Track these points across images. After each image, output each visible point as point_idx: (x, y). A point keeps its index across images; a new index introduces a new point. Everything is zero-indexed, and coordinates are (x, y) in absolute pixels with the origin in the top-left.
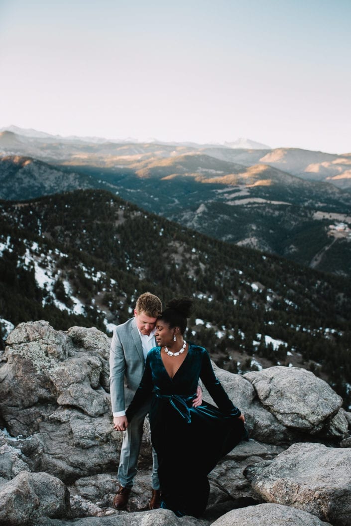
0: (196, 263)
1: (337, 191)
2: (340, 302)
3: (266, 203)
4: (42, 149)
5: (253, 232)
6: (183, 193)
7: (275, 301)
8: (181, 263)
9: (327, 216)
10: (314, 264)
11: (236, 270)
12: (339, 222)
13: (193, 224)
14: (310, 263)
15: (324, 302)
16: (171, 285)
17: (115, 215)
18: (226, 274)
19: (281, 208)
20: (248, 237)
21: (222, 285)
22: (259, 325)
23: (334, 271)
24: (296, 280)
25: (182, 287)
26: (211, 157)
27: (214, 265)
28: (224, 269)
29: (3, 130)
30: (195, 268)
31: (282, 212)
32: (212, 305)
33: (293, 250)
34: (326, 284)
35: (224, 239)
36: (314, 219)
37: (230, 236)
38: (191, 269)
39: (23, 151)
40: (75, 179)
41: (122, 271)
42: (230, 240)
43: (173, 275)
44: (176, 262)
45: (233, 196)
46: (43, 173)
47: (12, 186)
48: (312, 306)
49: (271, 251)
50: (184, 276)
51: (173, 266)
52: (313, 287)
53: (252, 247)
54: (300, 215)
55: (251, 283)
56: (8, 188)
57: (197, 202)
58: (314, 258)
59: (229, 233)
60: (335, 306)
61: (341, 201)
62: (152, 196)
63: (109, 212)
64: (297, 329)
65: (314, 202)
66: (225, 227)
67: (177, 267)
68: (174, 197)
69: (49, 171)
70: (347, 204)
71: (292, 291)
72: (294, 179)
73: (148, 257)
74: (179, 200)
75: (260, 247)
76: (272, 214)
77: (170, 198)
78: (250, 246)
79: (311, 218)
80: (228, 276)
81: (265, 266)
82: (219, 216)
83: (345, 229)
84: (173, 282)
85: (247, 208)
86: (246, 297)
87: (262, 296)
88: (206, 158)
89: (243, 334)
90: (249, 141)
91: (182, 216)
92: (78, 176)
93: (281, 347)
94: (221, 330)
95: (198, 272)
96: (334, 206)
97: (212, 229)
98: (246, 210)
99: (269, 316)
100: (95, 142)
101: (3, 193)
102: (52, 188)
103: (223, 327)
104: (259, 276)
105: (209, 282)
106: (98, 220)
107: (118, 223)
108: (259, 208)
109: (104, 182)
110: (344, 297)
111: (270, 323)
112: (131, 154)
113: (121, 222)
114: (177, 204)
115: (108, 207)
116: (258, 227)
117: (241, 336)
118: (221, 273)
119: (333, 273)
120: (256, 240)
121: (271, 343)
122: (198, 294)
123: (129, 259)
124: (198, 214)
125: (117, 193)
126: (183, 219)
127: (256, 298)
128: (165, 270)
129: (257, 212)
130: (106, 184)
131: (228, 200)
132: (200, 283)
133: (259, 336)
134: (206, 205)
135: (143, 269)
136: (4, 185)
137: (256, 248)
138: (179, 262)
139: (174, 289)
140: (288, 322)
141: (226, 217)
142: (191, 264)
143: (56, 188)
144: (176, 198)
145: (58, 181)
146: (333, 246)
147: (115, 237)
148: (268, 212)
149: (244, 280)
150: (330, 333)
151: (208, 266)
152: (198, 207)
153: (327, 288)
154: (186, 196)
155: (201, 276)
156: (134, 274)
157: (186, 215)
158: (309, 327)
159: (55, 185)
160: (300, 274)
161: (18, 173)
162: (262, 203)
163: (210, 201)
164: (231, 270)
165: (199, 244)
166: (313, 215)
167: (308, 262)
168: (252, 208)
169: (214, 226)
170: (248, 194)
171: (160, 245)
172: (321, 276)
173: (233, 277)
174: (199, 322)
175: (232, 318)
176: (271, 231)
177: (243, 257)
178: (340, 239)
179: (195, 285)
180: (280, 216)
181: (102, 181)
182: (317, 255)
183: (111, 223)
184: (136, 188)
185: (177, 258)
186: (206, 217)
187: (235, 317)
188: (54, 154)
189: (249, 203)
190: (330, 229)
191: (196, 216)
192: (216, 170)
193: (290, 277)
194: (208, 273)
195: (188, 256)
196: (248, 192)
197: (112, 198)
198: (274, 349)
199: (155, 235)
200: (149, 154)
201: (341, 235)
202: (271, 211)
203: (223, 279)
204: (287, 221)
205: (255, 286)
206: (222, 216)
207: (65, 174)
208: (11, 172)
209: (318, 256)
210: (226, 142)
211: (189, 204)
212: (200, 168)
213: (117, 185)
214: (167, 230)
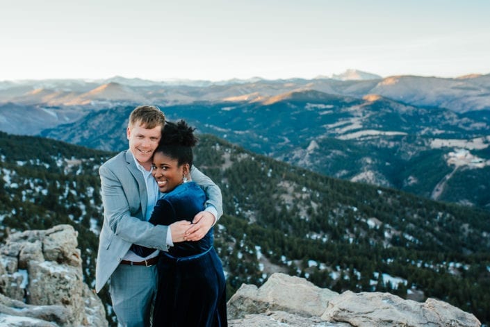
0: (307, 202)
1: (455, 116)
2: (466, 234)
3: (380, 135)
4: (148, 97)
5: (368, 166)
6: (292, 131)
7: (394, 237)
8: (292, 204)
9: (446, 143)
10: (436, 195)
11: (349, 207)
12: (460, 148)
13: (305, 162)
14: (431, 195)
15: (448, 235)
16: (283, 226)
17: (222, 159)
18: (340, 212)
19: (396, 138)
20: (363, 171)
21: (336, 224)
22: (376, 263)
23: (458, 201)
24: (415, 213)
25: (294, 228)
26: (320, 92)
27: (327, 203)
28: (337, 206)
29: (109, 82)
30: (307, 207)
31: (397, 143)
32: (327, 245)
33: (412, 182)
34: (448, 215)
35: (338, 175)
36: (432, 148)
37: (344, 172)
38: (302, 208)
39: (129, 101)
41: (231, 215)
42: (344, 176)
43: (285, 216)
44: (287, 202)
45: (345, 130)
47: (119, 137)
48: (435, 239)
49: (388, 185)
50: (296, 216)
51: (284, 207)
52: (435, 220)
53: (368, 181)
54: (417, 145)
55: (367, 220)
56: (115, 139)
57: (308, 139)
58: (436, 188)
59: (343, 169)
60: (460, 238)
61: (461, 126)
62: (261, 137)
63: (215, 156)
64: (419, 265)
65: (431, 129)
66: (338, 164)
67: (288, 207)
68: (283, 136)
70: (467, 129)
71: (411, 225)
72: (408, 107)
73: (258, 200)
74: (289, 139)
75: (376, 181)
76: (387, 146)
77: (279, 137)
78: (366, 181)
79: (428, 147)
80: (342, 214)
81: (381, 201)
82: (331, 152)
83: (466, 156)
84: (285, 223)
85: (360, 141)
86: (363, 234)
87: (379, 233)
88: (315, 92)
89: (359, 274)
90: (358, 72)
91: (293, 155)
93: (401, 285)
94: (336, 270)
95: (310, 212)
96: (453, 132)
97: (325, 165)
98: (360, 143)
99: (387, 253)
100: (200, 85)
101: (110, 144)
103: (338, 268)
104: (375, 211)
105: (322, 221)
106: (205, 165)
107: (225, 167)
108: (373, 140)
110: (469, 228)
111: (389, 260)
112: (237, 95)
113: (227, 165)
114: (289, 143)
115: (214, 152)
116: (373, 160)
117: (356, 276)
118: (335, 211)
119: (457, 203)
120: (372, 174)
121: (389, 282)
122: (312, 235)
123: (238, 203)
124: (309, 151)
125: (225, 136)
126: (294, 157)
127: (373, 234)
128: (275, 212)
129: (372, 145)
130: (213, 127)
131: (340, 135)
132: (313, 223)
133: (377, 275)
134: (317, 141)
135: (253, 212)
136: (111, 136)
137: (373, 183)
138: (290, 202)
139: (286, 231)
140: (408, 258)
141: (339, 152)
142: (303, 203)
144: (286, 136)
146: (454, 175)
147: (223, 182)
148: (383, 144)
149: (359, 217)
150: (454, 267)
151: (320, 205)
152: (308, 145)
153: (450, 219)
154: (296, 133)
155: (314, 215)
156: (244, 218)
157: (297, 153)
158: (431, 262)
160: (420, 206)
162: (376, 135)
163: (322, 137)
164: (345, 207)
165: (309, 182)
166: (430, 143)
167: (429, 193)
168: (366, 141)
169: (327, 163)
170: (361, 127)
171: (268, 186)
172: (442, 208)
173: (347, 214)
174: (312, 263)
175: (346, 257)
176: (387, 164)
177: (357, 193)
178: (461, 167)
179: (308, 226)
180: (396, 147)
182: (437, 186)
183: (218, 167)
184: (243, 129)
185: (288, 199)
186: (317, 153)
187: (350, 256)
189: (362, 137)
190: (450, 157)
191: (308, 154)
192: (326, 104)
193: (409, 211)
194: (321, 212)
195: (298, 195)
196: (361, 124)
197: (218, 142)
198: (393, 288)
199: (263, 176)
200: (256, 93)
201: (462, 163)
202: (386, 143)
203: (337, 217)
204: (403, 152)
205: (371, 223)
206: (334, 151)
209: (439, 186)
210: (334, 75)
211: (299, 142)
212: (308, 104)
213: (225, 128)
214: (276, 170)
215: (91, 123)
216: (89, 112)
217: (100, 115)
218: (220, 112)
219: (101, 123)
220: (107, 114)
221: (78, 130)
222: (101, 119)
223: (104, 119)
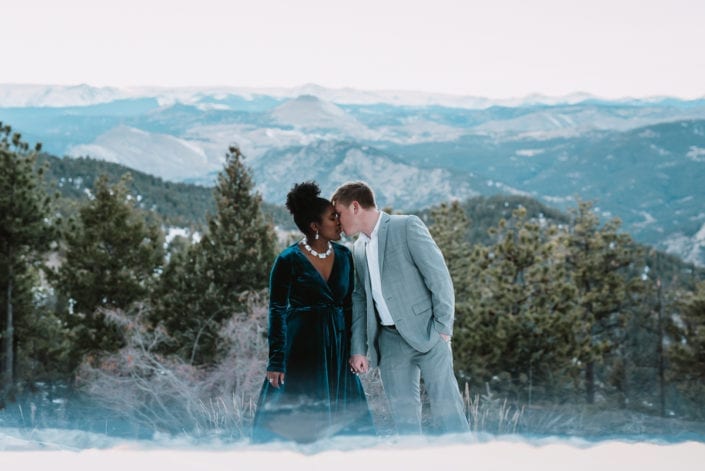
6: (661, 201)
39: (335, 130)
40: (443, 180)
46: (379, 172)
57: (693, 219)
68: (641, 209)
69: (391, 166)
74: (653, 216)
77: (634, 211)
92: (448, 174)
102: (398, 199)
109: (498, 185)
114: (655, 224)
124: (700, 241)
130: (502, 187)
143: (407, 198)
144: (647, 211)
145: (409, 185)
152: (697, 229)
154: (667, 205)
157: (674, 244)
159: (404, 193)
161: (334, 173)
181: (495, 181)
184: (562, 194)
188: (394, 134)
191: (697, 246)
197: (543, 211)
207: (424, 171)
208: (320, 172)
211: (676, 222)
212: (694, 148)
213: (523, 189)
214: (658, 268)
215: (271, 171)
216: (264, 150)
217: (289, 156)
218: (513, 158)
220: (302, 154)
222: (289, 164)
223: (295, 163)
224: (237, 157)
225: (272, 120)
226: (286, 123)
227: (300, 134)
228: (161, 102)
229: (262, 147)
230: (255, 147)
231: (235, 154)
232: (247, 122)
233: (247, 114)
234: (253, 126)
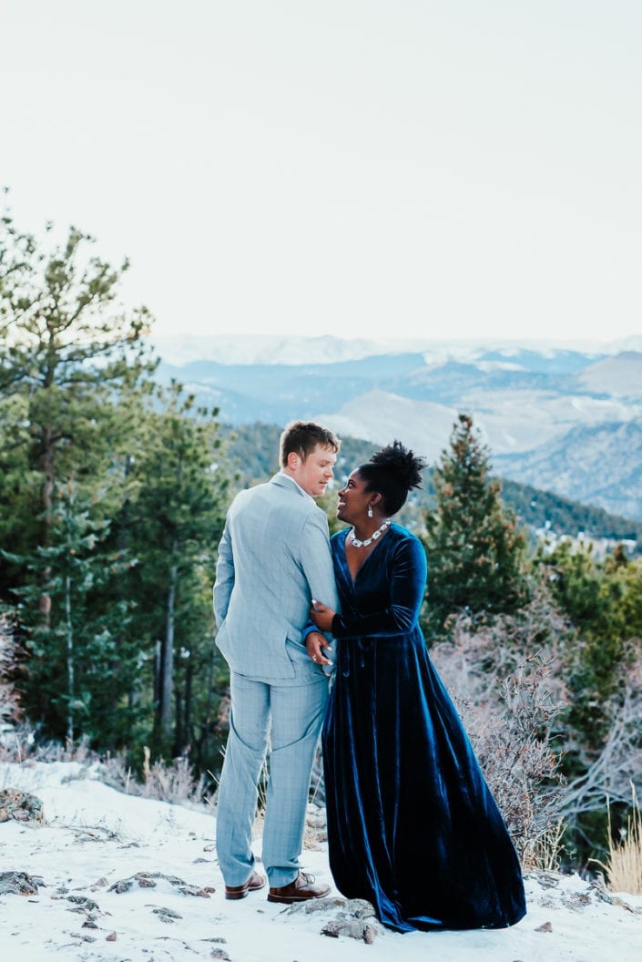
215: (576, 456)
216: (568, 427)
217: (602, 435)
219: (601, 454)
220: (621, 433)
221: (541, 472)
222: (603, 447)
223: (611, 445)
224: (468, 429)
225: (579, 386)
226: (599, 390)
227: (619, 405)
228: (429, 359)
229: (568, 422)
230: (556, 423)
231: (465, 424)
232: (546, 388)
233: (545, 376)
234: (554, 393)
